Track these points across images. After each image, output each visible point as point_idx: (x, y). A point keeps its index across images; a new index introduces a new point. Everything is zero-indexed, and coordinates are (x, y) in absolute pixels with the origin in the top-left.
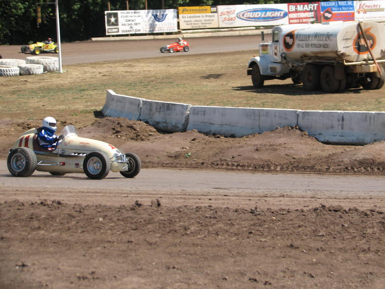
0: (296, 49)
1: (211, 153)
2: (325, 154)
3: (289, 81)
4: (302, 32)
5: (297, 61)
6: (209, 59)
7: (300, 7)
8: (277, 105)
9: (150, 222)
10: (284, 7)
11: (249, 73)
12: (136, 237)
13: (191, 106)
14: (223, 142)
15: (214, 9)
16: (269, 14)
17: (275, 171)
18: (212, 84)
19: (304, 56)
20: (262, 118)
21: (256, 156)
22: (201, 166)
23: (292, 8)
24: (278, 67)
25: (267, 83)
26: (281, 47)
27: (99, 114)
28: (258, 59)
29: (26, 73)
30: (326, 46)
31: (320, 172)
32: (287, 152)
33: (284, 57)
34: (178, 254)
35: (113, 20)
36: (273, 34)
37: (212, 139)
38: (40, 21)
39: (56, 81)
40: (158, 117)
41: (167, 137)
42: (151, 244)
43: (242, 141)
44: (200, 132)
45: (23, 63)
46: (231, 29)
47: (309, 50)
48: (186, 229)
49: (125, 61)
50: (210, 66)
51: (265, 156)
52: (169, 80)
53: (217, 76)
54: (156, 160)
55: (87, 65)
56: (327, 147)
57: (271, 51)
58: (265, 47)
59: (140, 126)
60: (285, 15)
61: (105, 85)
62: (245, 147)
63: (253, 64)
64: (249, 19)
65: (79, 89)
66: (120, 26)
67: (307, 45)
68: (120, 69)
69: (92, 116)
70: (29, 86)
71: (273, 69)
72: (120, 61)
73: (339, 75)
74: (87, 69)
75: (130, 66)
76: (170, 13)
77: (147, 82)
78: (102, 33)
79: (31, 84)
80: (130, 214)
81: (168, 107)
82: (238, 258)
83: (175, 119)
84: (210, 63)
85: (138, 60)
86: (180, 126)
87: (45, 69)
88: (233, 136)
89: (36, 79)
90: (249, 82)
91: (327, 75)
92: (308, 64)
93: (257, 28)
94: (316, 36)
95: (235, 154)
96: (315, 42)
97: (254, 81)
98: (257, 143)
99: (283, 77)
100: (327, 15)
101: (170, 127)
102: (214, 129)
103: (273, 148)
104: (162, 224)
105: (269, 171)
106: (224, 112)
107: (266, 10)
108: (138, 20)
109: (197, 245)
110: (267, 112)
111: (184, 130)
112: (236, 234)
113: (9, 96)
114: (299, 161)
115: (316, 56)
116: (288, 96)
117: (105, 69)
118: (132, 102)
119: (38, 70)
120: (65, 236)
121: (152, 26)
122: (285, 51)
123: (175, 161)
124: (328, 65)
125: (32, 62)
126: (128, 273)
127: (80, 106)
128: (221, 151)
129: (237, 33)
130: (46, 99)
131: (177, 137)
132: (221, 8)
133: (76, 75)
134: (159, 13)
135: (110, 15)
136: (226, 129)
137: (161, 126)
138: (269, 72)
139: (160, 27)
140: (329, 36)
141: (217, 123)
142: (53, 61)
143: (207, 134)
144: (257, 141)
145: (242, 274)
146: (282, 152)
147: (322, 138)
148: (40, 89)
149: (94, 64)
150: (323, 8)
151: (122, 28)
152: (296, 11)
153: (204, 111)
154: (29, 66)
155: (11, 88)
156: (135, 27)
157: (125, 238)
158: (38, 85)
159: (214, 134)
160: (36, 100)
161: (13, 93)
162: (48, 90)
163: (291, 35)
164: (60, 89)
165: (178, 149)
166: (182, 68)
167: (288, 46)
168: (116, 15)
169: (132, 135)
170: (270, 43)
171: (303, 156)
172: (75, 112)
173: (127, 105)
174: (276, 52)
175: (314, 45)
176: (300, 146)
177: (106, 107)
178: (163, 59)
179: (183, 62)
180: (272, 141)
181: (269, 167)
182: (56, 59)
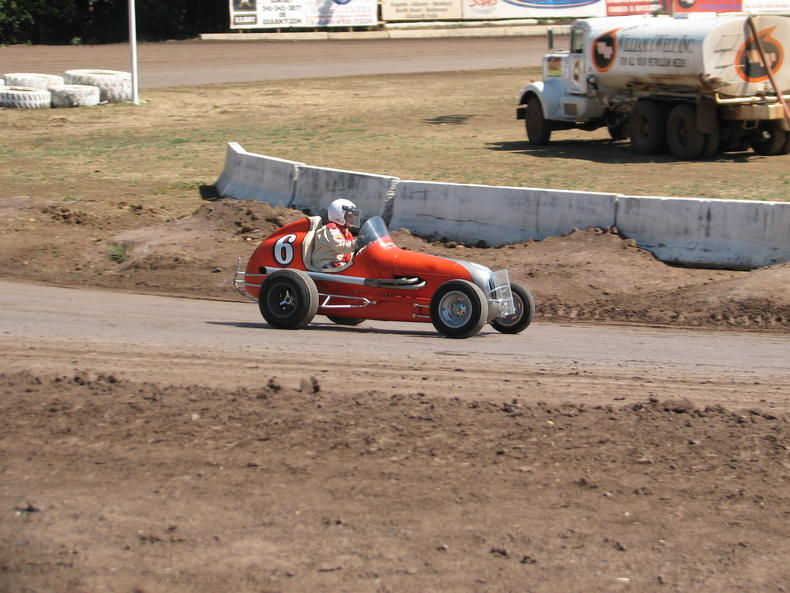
0: (618, 69)
2: (671, 286)
3: (602, 133)
4: (632, 34)
5: (620, 92)
6: (439, 84)
8: (575, 183)
9: (295, 425)
11: (521, 114)
12: (265, 455)
13: (398, 180)
17: (567, 319)
18: (446, 135)
19: (635, 83)
20: (544, 210)
24: (581, 105)
25: (557, 136)
26: (587, 63)
27: (209, 192)
28: (539, 86)
29: (63, 102)
30: (679, 63)
31: (657, 323)
32: (593, 280)
33: (593, 84)
34: (350, 494)
36: (573, 36)
37: (440, 249)
39: (123, 121)
42: (294, 472)
43: (502, 256)
44: (415, 235)
45: (58, 83)
46: (488, 22)
47: (644, 72)
48: (368, 441)
49: (268, 83)
50: (441, 98)
51: (546, 287)
52: (356, 125)
53: (458, 120)
55: (189, 89)
56: (675, 271)
57: (566, 70)
58: (554, 62)
61: (225, 133)
63: (530, 97)
64: (525, 3)
65: (172, 139)
66: (260, 12)
67: (641, 61)
68: (256, 100)
69: (196, 196)
70: (69, 129)
71: (570, 109)
72: (258, 84)
73: (705, 124)
74: (188, 98)
75: (277, 93)
77: (313, 129)
78: (222, 24)
79: (74, 125)
80: (257, 406)
81: (352, 181)
82: (472, 506)
83: (364, 206)
84: (442, 92)
85: (294, 83)
87: (103, 96)
88: (482, 245)
89: (84, 116)
90: (519, 132)
91: (682, 123)
92: (641, 99)
93: (542, 21)
94: (661, 41)
96: (658, 54)
97: (530, 131)
98: (530, 259)
99: (589, 126)
102: (443, 228)
103: (564, 272)
104: (321, 429)
105: (555, 318)
106: (465, 196)
109: (389, 476)
110: (555, 197)
112: (470, 455)
113: (26, 150)
114: (617, 299)
115: (659, 83)
116: (599, 165)
117: (225, 100)
118: (278, 169)
119: (90, 97)
120: (119, 450)
121: (325, 13)
122: (595, 70)
124: (683, 102)
125: (78, 81)
126: (244, 531)
127: (172, 175)
129: (499, 32)
130: (103, 159)
133: (166, 109)
136: (466, 230)
138: (561, 115)
139: (342, 15)
140: (686, 43)
141: (449, 216)
142: (121, 81)
143: (429, 239)
144: (531, 256)
145: (478, 540)
146: (582, 281)
147: (665, 254)
148: (91, 137)
149: (203, 89)
151: (264, 16)
153: (424, 193)
154: (70, 88)
155: (34, 134)
156: (290, 15)
157: (243, 456)
158: (88, 129)
159: (444, 240)
160: (82, 159)
161: (37, 143)
162: (107, 140)
163: (608, 39)
164: (132, 138)
166: (383, 102)
167: (601, 61)
170: (564, 54)
171: (625, 289)
172: (161, 188)
173: (268, 175)
174: (577, 72)
175: (656, 61)
176: (619, 270)
177: (225, 176)
178: (345, 81)
179: (387, 88)
180: (562, 257)
181: (554, 310)
182: (126, 75)
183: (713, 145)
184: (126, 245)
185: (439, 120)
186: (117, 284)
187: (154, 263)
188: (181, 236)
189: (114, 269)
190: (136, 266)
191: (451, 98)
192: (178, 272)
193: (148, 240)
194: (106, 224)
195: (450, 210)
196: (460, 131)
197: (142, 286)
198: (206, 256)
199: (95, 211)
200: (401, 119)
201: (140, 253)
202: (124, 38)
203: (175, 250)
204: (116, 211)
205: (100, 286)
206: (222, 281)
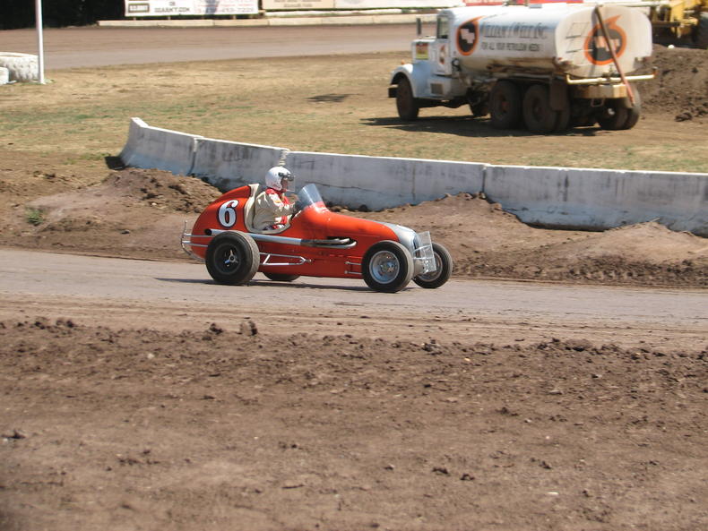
0: (479, 52)
2: (534, 245)
3: (465, 110)
4: (492, 21)
5: (482, 73)
6: (316, 66)
8: (443, 155)
9: (241, 362)
11: (392, 93)
12: (218, 388)
13: (288, 151)
18: (325, 112)
19: (495, 65)
20: (418, 178)
24: (446, 85)
25: (424, 112)
26: (452, 48)
27: (115, 162)
28: (409, 68)
30: (534, 48)
31: (523, 278)
32: (465, 240)
33: (457, 66)
34: (300, 422)
36: (439, 24)
39: (31, 99)
40: (225, 171)
42: (247, 403)
43: (382, 218)
47: (502, 55)
48: (308, 376)
49: (161, 65)
50: (318, 79)
52: (243, 102)
53: (337, 99)
55: (90, 70)
56: (537, 232)
57: (433, 54)
58: (422, 47)
59: (193, 186)
61: (125, 110)
63: (400, 78)
65: (76, 115)
67: (501, 46)
68: (152, 80)
69: (103, 166)
71: (436, 88)
72: (151, 66)
73: (557, 102)
74: (90, 78)
75: (170, 74)
77: (204, 106)
78: (117, 11)
80: (204, 347)
81: (247, 152)
82: (410, 431)
83: (256, 176)
84: (318, 74)
85: (184, 65)
87: (12, 76)
88: (364, 209)
90: (391, 109)
91: (536, 102)
92: (500, 80)
94: (518, 29)
96: (516, 40)
97: (400, 107)
98: (409, 221)
99: (454, 104)
102: (329, 194)
104: (264, 366)
106: (348, 165)
109: (332, 406)
110: (429, 166)
112: (401, 388)
114: (486, 257)
115: (516, 66)
116: (464, 139)
117: (123, 80)
118: (179, 142)
120: (86, 385)
121: (211, 3)
122: (459, 54)
124: (538, 83)
126: (211, 455)
127: (79, 147)
129: (367, 20)
130: (15, 132)
133: (69, 88)
136: (349, 196)
138: (429, 94)
139: (227, 4)
140: (540, 30)
141: (336, 184)
142: (28, 63)
145: (420, 460)
146: (455, 241)
147: (528, 217)
148: (3, 112)
149: (102, 70)
151: (156, 5)
153: (313, 162)
157: (199, 390)
163: (471, 26)
164: (40, 114)
166: (266, 82)
167: (464, 46)
169: (178, 201)
170: (431, 39)
171: (493, 248)
172: (70, 158)
173: (169, 147)
174: (442, 56)
175: (514, 46)
176: (487, 231)
177: (128, 148)
178: (231, 64)
179: (268, 70)
180: (437, 220)
182: (33, 57)
184: (41, 210)
185: (319, 99)
186: (35, 244)
187: (68, 226)
188: (92, 201)
189: (31, 231)
190: (52, 229)
192: (91, 233)
193: (62, 205)
194: (22, 190)
196: (337, 108)
197: (58, 247)
198: (117, 218)
200: (286, 97)
201: (56, 216)
202: (31, 23)
203: (87, 214)
204: (31, 179)
205: (19, 246)
206: (131, 242)
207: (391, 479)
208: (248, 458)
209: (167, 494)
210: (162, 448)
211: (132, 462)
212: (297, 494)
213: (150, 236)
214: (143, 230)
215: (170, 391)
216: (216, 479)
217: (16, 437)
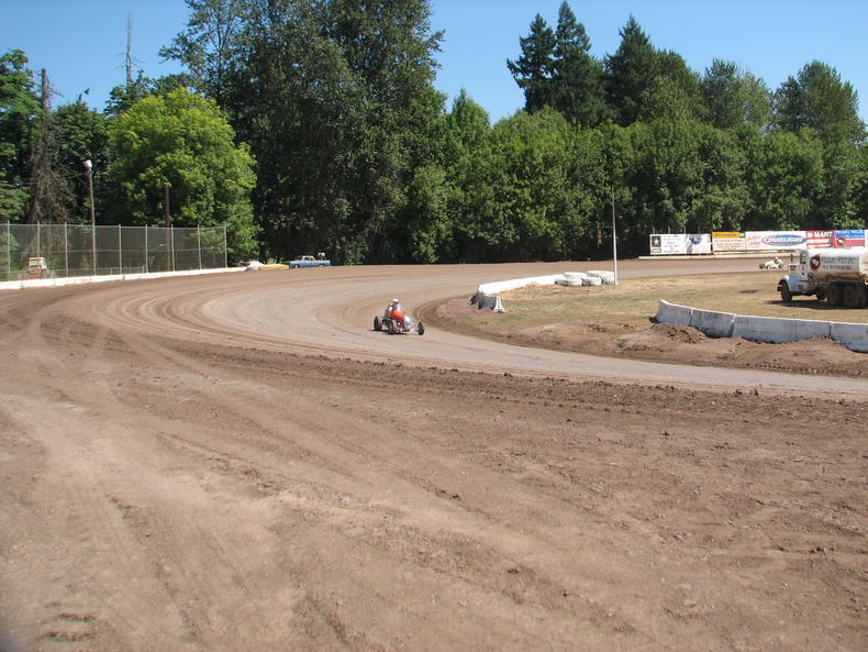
0: (821, 270)
1: (755, 356)
2: (856, 360)
3: (814, 297)
4: (826, 255)
5: (822, 280)
6: (740, 277)
7: (817, 234)
8: (806, 317)
9: (755, 407)
10: (802, 234)
11: (779, 289)
12: (748, 417)
13: (735, 315)
14: (764, 347)
15: (742, 235)
16: (790, 240)
17: (812, 373)
18: (746, 298)
19: (829, 276)
20: (799, 328)
21: (795, 359)
22: (747, 366)
23: (810, 234)
24: (805, 285)
25: (795, 298)
26: (808, 268)
27: (653, 320)
28: (787, 277)
29: (587, 284)
30: (848, 268)
31: (852, 376)
32: (823, 358)
33: (810, 276)
34: (792, 433)
35: (656, 242)
36: (801, 257)
37: (755, 344)
38: (600, 241)
39: (612, 292)
40: (706, 324)
41: (716, 340)
42: (764, 424)
43: (782, 347)
44: (743, 338)
45: (585, 276)
46: (757, 252)
47: (833, 271)
48: (789, 414)
49: (668, 276)
50: (741, 283)
51: (803, 360)
52: (708, 293)
53: (753, 292)
54: (707, 360)
55: (636, 279)
56: (857, 354)
57: (798, 271)
58: (793, 268)
59: (692, 331)
60: (804, 241)
61: (653, 297)
62: (785, 352)
63: (783, 282)
64: (772, 243)
65: (634, 299)
66: (663, 248)
67: (831, 267)
68: (664, 283)
69: (648, 321)
70: (590, 295)
71: (800, 287)
72: (664, 277)
73: (860, 293)
74: (637, 282)
75: (672, 281)
76: (705, 237)
77: (689, 295)
78: (648, 253)
79: (593, 293)
80: (735, 399)
81: (716, 315)
82: (846, 440)
83: (721, 326)
84: (742, 280)
85: (679, 276)
86: (726, 332)
87: (603, 281)
88: (772, 342)
89: (596, 290)
90: (778, 297)
91: (850, 293)
92: (832, 283)
93: (780, 251)
94: (840, 259)
95: (777, 358)
96: (839, 264)
97: (783, 297)
98: (795, 348)
99: (809, 294)
100: (841, 241)
101: (717, 333)
102: (755, 336)
103: (810, 354)
104: (765, 408)
105: (807, 373)
106: (765, 322)
107: (787, 236)
108: (678, 242)
109: (805, 427)
110: (803, 323)
111: (730, 336)
112: (834, 421)
113: (576, 303)
114: (833, 366)
115: (839, 276)
116: (814, 311)
117: (652, 283)
118: (683, 311)
119: (597, 282)
120: (689, 414)
121: (690, 249)
122: (811, 271)
123: (723, 361)
124: (850, 284)
125: (592, 275)
126: (756, 447)
127: (636, 313)
128: (764, 355)
129: (761, 255)
130: (607, 306)
131: (723, 341)
132: (748, 234)
133: (627, 287)
134: (695, 237)
135: (654, 238)
136: (764, 336)
137: (709, 331)
138: (797, 289)
139: (696, 249)
140: (851, 259)
141: (758, 331)
142: (610, 276)
143: (749, 340)
144: (794, 347)
145: (855, 452)
146: (818, 358)
147: (852, 347)
148: (601, 298)
149: (642, 279)
150: (838, 235)
151: (665, 249)
152: (814, 238)
153: (747, 320)
154: (589, 278)
155: (578, 296)
156: (675, 249)
157: (740, 418)
158: (599, 294)
159: (756, 341)
160: (599, 307)
161: (579, 300)
162: (606, 299)
163: (817, 258)
164: (617, 298)
165: (726, 352)
166: (718, 285)
167: (814, 267)
168: (659, 238)
169: (685, 337)
170: (797, 264)
171: (836, 362)
172: (634, 318)
173: (679, 313)
174: (803, 272)
175: (839, 267)
176: (833, 353)
177: (659, 314)
178: (700, 276)
179: (717, 279)
180: (808, 347)
181: (807, 370)
182: (612, 273)
183: (863, 303)
184: (623, 341)
185: (743, 292)
186: (621, 356)
187: (636, 348)
188: (646, 337)
189: (619, 350)
190: (629, 349)
191: (745, 283)
192: (646, 351)
193: (633, 339)
194: (614, 332)
195: (758, 328)
196: (752, 296)
197: (632, 357)
198: (657, 345)
199: (610, 326)
200: (728, 291)
201: (630, 344)
202: (611, 258)
203: (645, 343)
204: (617, 327)
205: (615, 357)
206: (665, 356)
207: (843, 459)
208: (773, 448)
209: (741, 461)
210: (732, 442)
211: (721, 447)
212: (802, 464)
213: (674, 353)
214: (670, 350)
215: (726, 418)
216: (762, 457)
217: (666, 434)
